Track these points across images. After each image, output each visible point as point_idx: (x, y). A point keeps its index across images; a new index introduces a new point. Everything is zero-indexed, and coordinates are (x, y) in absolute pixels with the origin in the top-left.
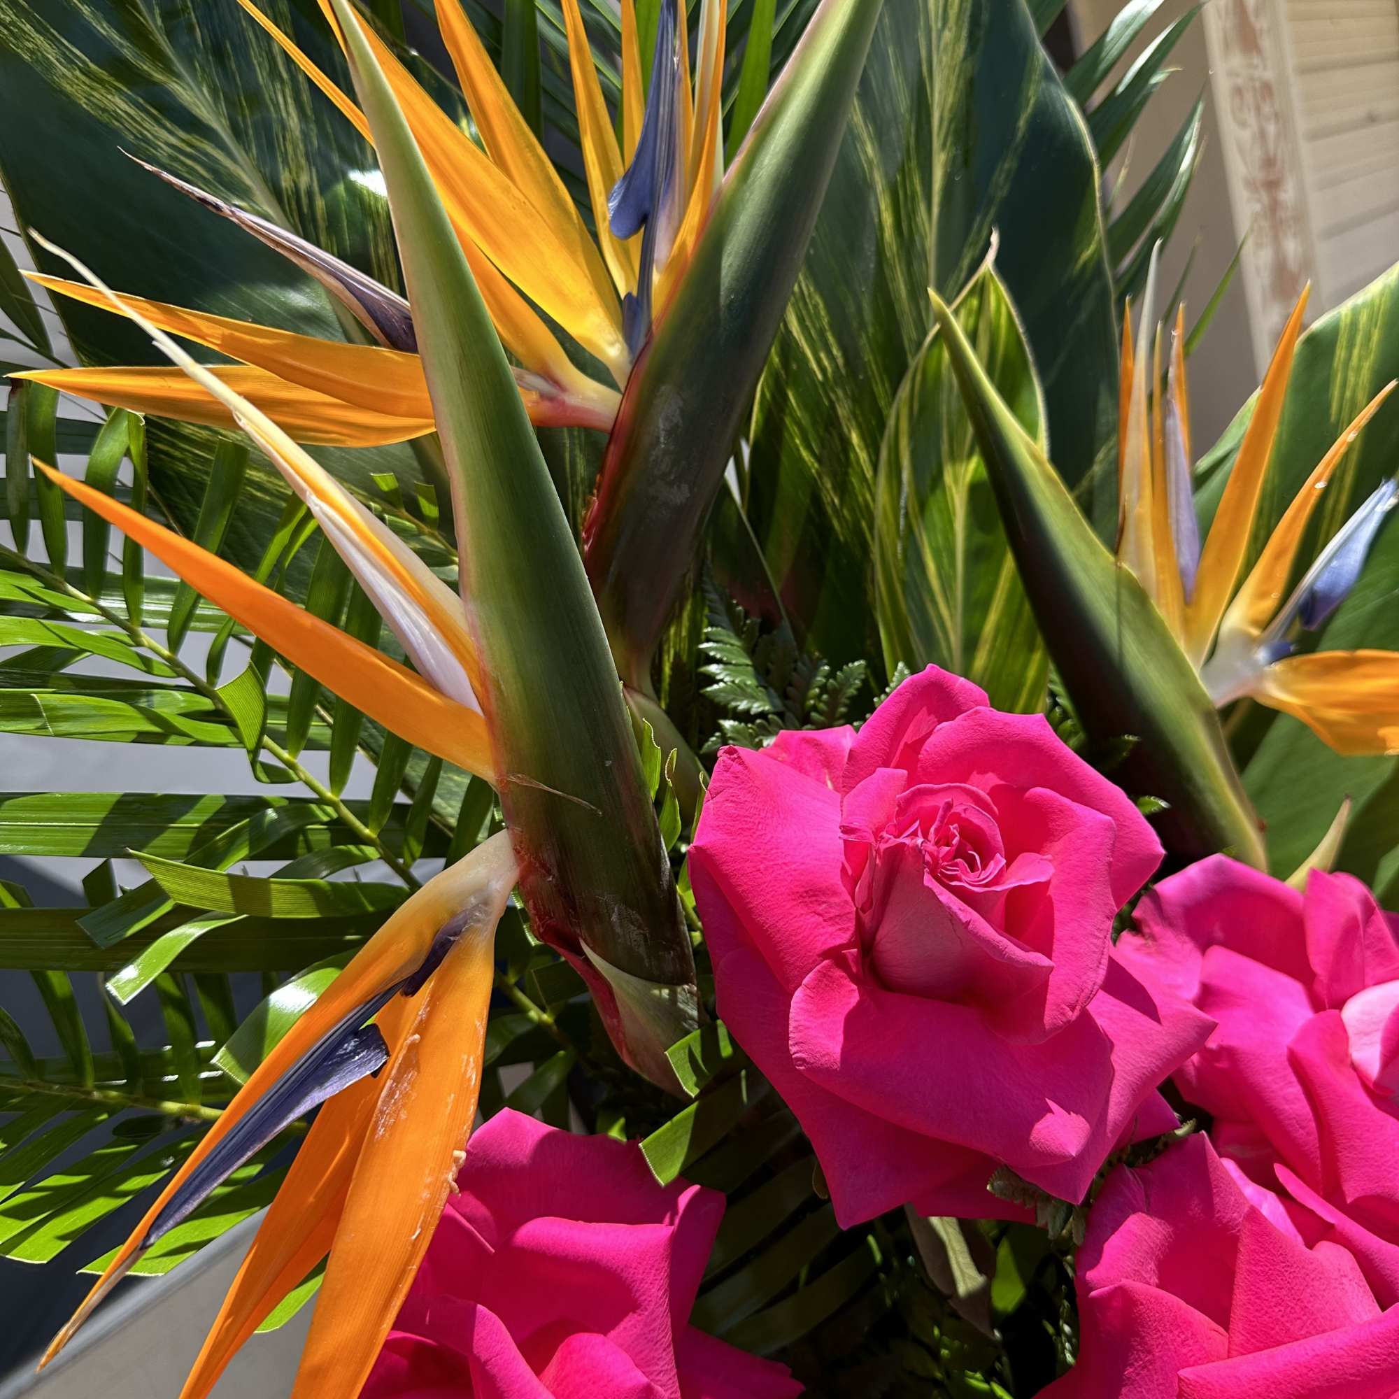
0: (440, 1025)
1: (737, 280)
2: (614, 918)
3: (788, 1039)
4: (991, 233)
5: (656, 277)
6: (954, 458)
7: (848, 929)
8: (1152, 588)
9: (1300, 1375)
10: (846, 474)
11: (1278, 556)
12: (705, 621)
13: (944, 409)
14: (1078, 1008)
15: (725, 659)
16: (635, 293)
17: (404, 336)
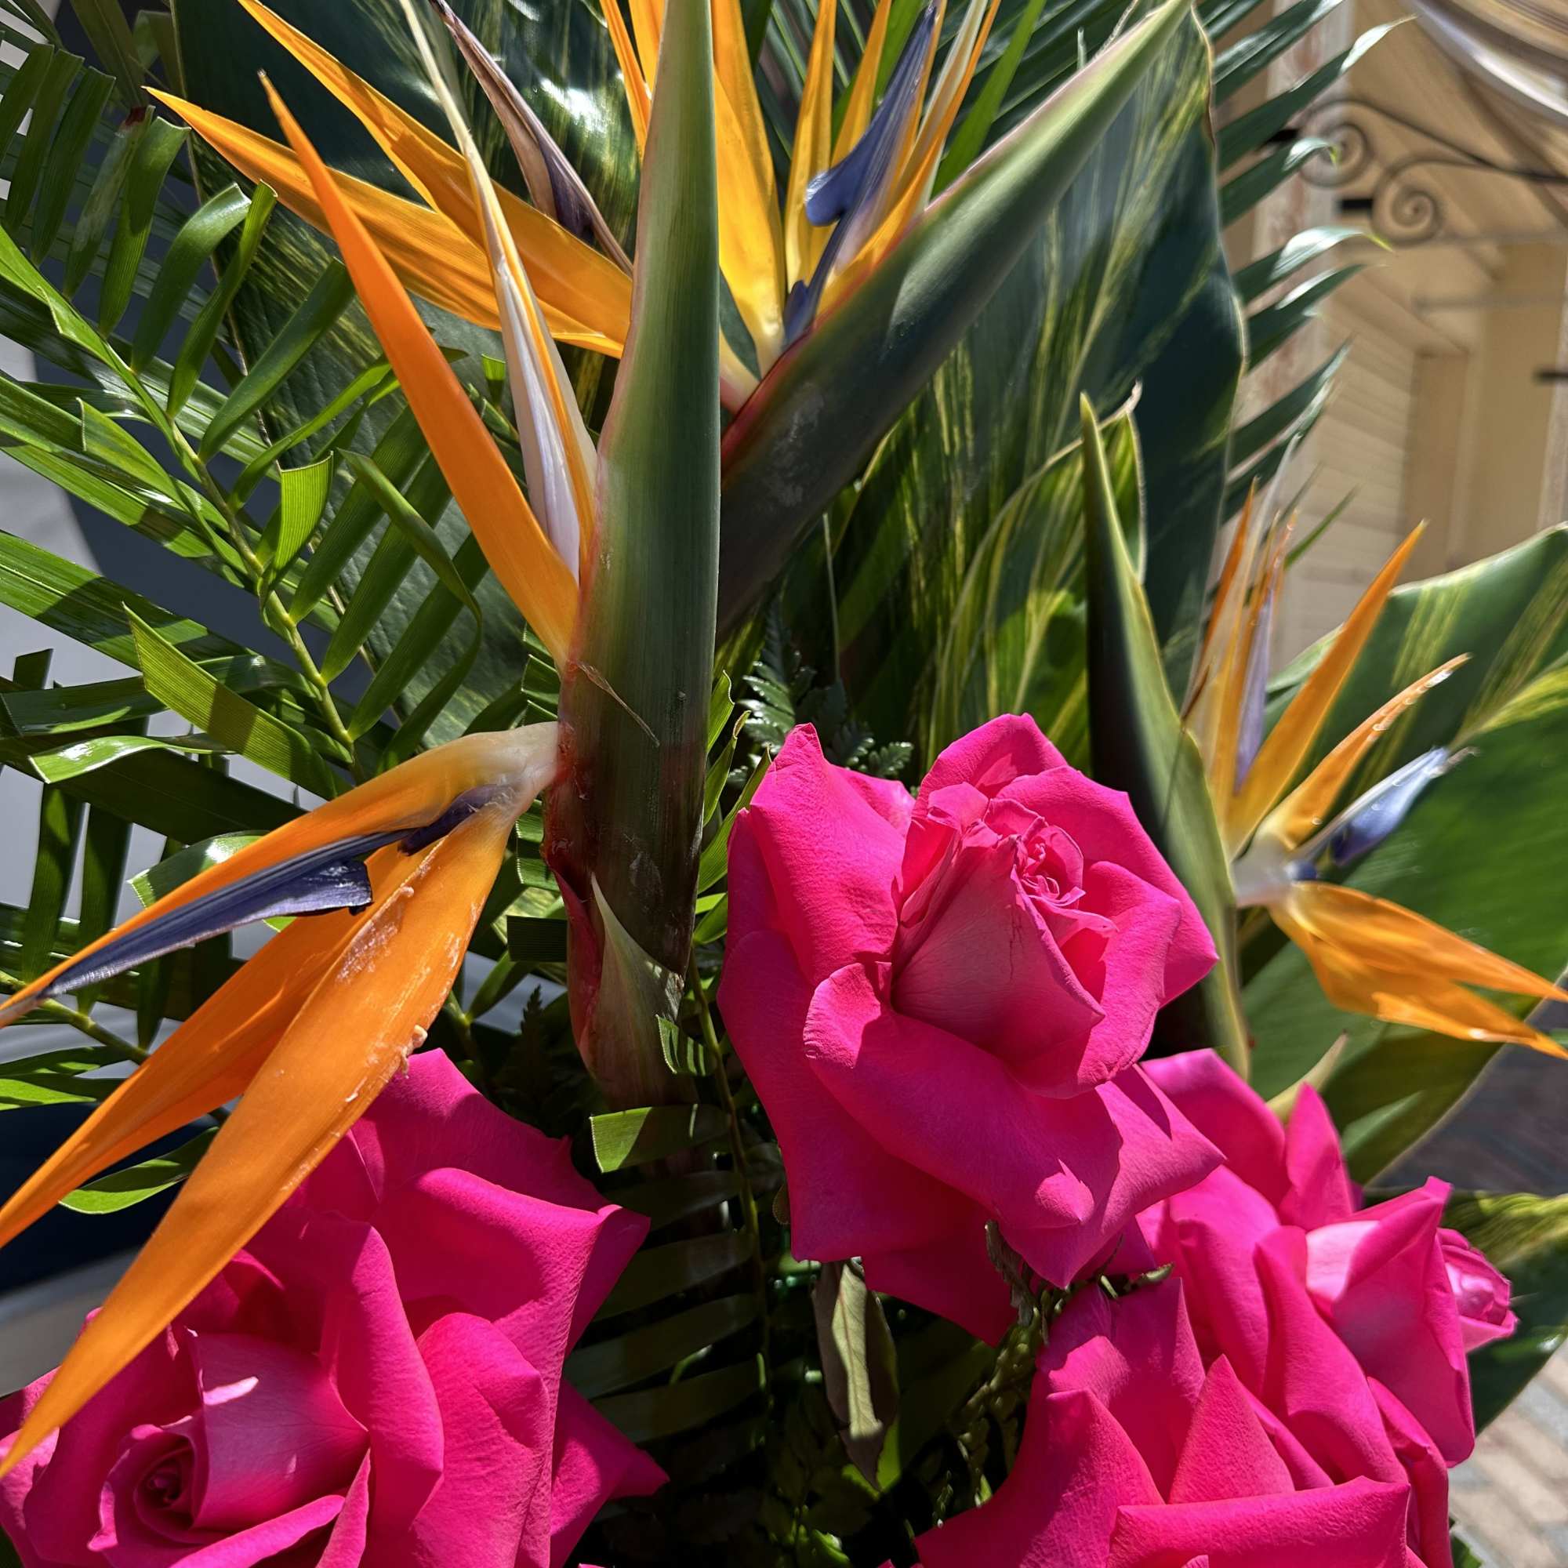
0: (436, 891)
1: (913, 306)
2: (634, 865)
3: (804, 1025)
4: (1132, 386)
5: (831, 279)
6: (1042, 585)
7: (885, 942)
8: (1208, 765)
9: (1252, 1528)
10: (939, 559)
11: (1327, 780)
12: (758, 656)
13: (1044, 537)
14: (1115, 1069)
15: (768, 699)
16: (807, 283)
17: (574, 221)
